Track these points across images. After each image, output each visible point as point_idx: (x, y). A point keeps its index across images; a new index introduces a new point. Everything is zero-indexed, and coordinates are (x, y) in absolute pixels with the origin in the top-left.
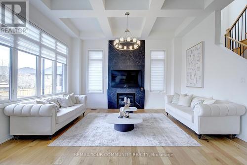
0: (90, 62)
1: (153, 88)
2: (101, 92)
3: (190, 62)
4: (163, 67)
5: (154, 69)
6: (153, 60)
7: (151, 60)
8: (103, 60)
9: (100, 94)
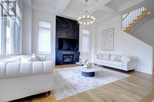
0: (39, 29)
1: (83, 51)
2: (50, 53)
3: (104, 37)
4: (88, 39)
5: (84, 40)
6: (84, 34)
7: (83, 34)
8: (51, 30)
9: (50, 55)
